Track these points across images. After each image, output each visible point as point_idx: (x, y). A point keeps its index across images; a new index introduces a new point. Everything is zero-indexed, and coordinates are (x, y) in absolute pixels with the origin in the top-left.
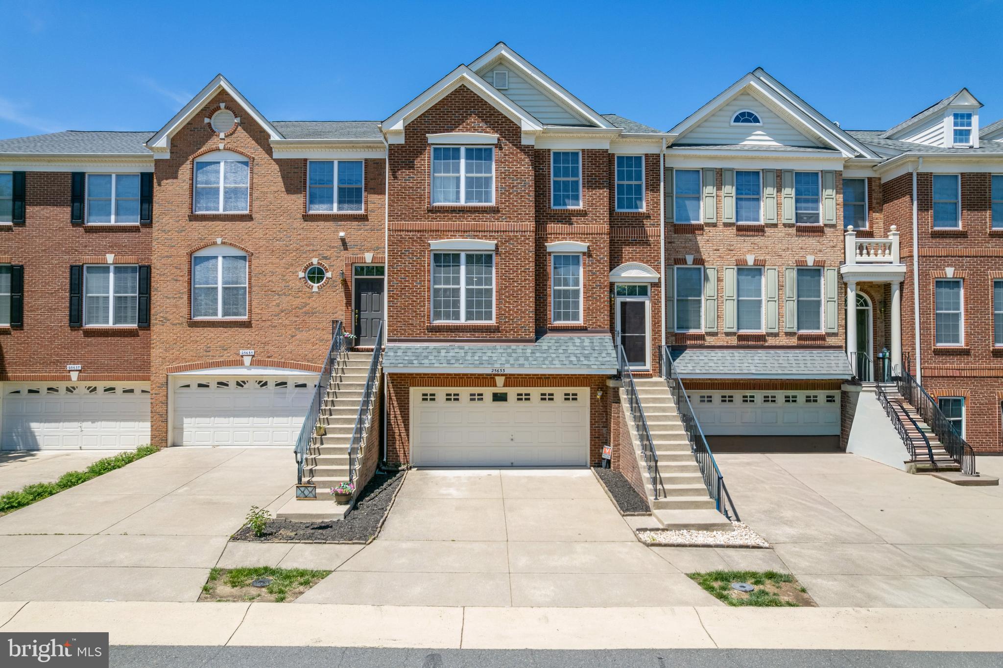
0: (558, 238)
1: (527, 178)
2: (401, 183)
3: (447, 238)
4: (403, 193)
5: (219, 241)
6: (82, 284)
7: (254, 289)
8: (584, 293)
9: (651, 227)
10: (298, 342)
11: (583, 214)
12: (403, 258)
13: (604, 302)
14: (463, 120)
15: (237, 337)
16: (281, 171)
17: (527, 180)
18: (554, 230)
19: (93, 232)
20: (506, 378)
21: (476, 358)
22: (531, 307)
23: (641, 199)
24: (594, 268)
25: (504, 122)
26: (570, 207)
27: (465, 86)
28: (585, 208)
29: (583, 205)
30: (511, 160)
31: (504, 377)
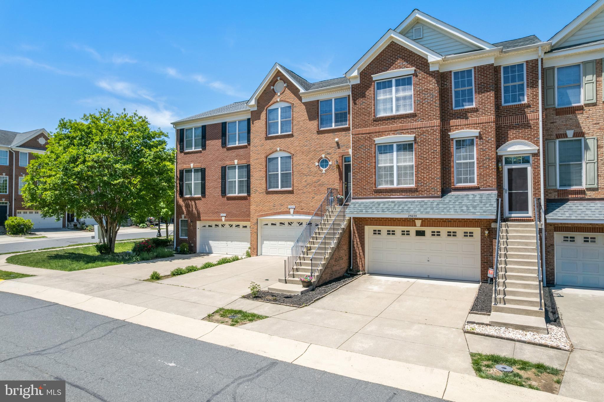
0: (458, 128)
1: (434, 92)
2: (358, 106)
3: (385, 136)
4: (360, 112)
5: (278, 149)
6: (226, 175)
7: (295, 173)
8: (477, 164)
9: (531, 113)
10: (315, 201)
11: (475, 110)
12: (360, 150)
13: (492, 169)
14: (393, 62)
15: (287, 199)
16: (306, 108)
17: (434, 93)
18: (455, 124)
19: (229, 150)
20: (422, 221)
21: (400, 208)
22: (438, 175)
23: (523, 95)
24: (484, 147)
25: (418, 59)
26: (466, 107)
27: (394, 42)
28: (477, 106)
29: (476, 104)
30: (423, 82)
31: (421, 221)
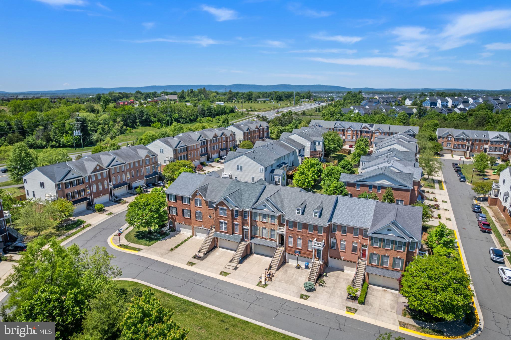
3: (221, 220)
5: (198, 210)
6: (184, 211)
7: (203, 217)
8: (239, 229)
9: (248, 221)
10: (208, 225)
11: (238, 219)
12: (217, 222)
13: (241, 231)
14: (222, 205)
15: (201, 223)
16: (205, 202)
17: (230, 214)
18: (235, 221)
19: (184, 205)
22: (232, 230)
24: (240, 226)
27: (222, 201)
30: (228, 211)
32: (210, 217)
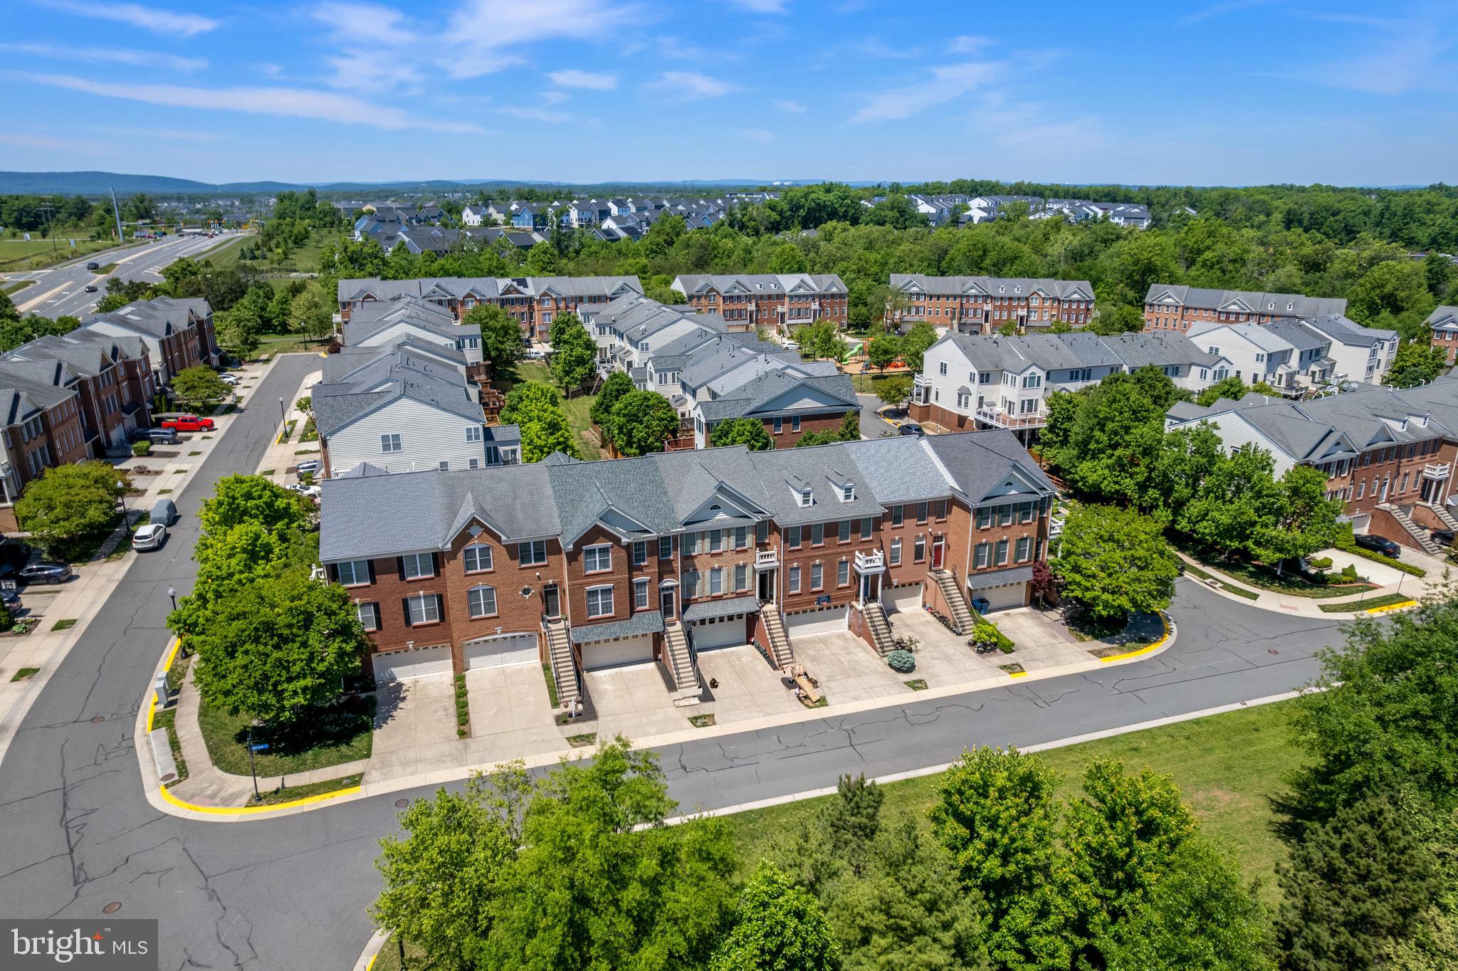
0: (638, 577)
1: (624, 556)
2: (573, 566)
3: (593, 585)
5: (480, 583)
6: (409, 606)
7: (499, 602)
8: (648, 595)
9: (675, 563)
10: (521, 621)
11: (647, 566)
12: (575, 596)
13: (657, 597)
14: (597, 539)
15: (492, 623)
16: (506, 550)
18: (636, 575)
19: (411, 583)
21: (609, 631)
22: (628, 605)
23: (670, 555)
24: (652, 585)
25: (613, 537)
26: (641, 564)
27: (595, 525)
28: (648, 563)
30: (618, 551)
32: (526, 591)
